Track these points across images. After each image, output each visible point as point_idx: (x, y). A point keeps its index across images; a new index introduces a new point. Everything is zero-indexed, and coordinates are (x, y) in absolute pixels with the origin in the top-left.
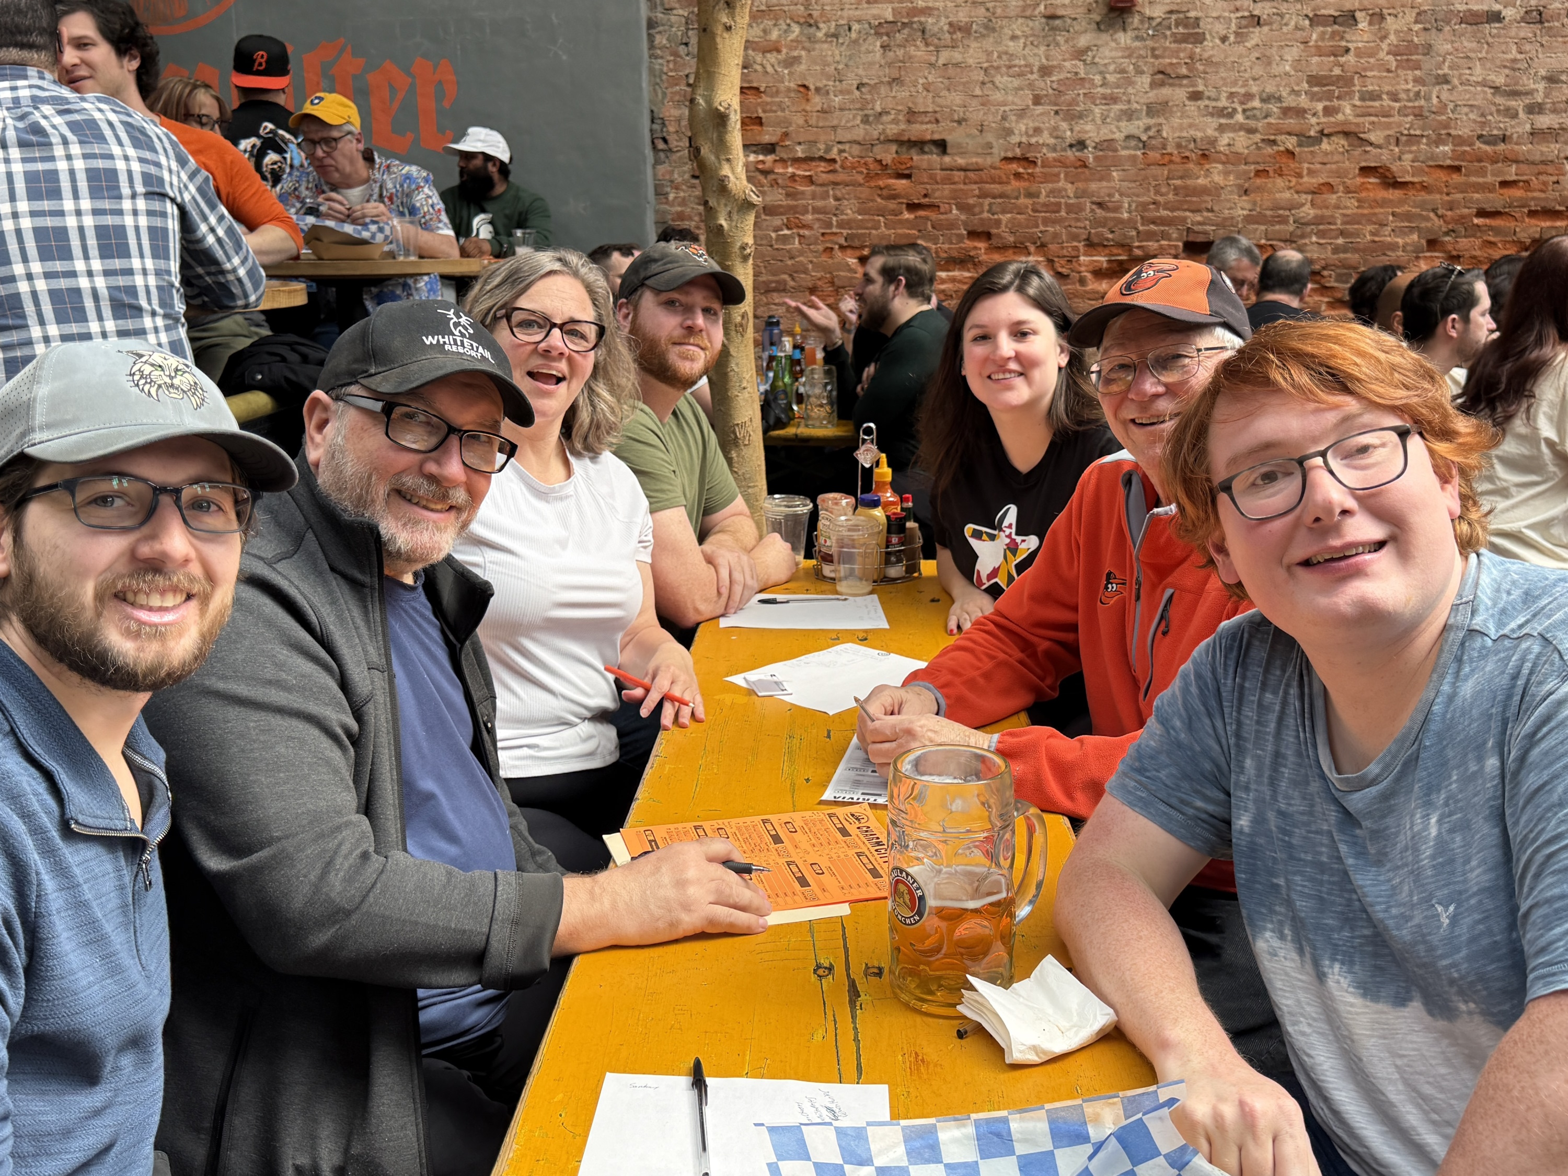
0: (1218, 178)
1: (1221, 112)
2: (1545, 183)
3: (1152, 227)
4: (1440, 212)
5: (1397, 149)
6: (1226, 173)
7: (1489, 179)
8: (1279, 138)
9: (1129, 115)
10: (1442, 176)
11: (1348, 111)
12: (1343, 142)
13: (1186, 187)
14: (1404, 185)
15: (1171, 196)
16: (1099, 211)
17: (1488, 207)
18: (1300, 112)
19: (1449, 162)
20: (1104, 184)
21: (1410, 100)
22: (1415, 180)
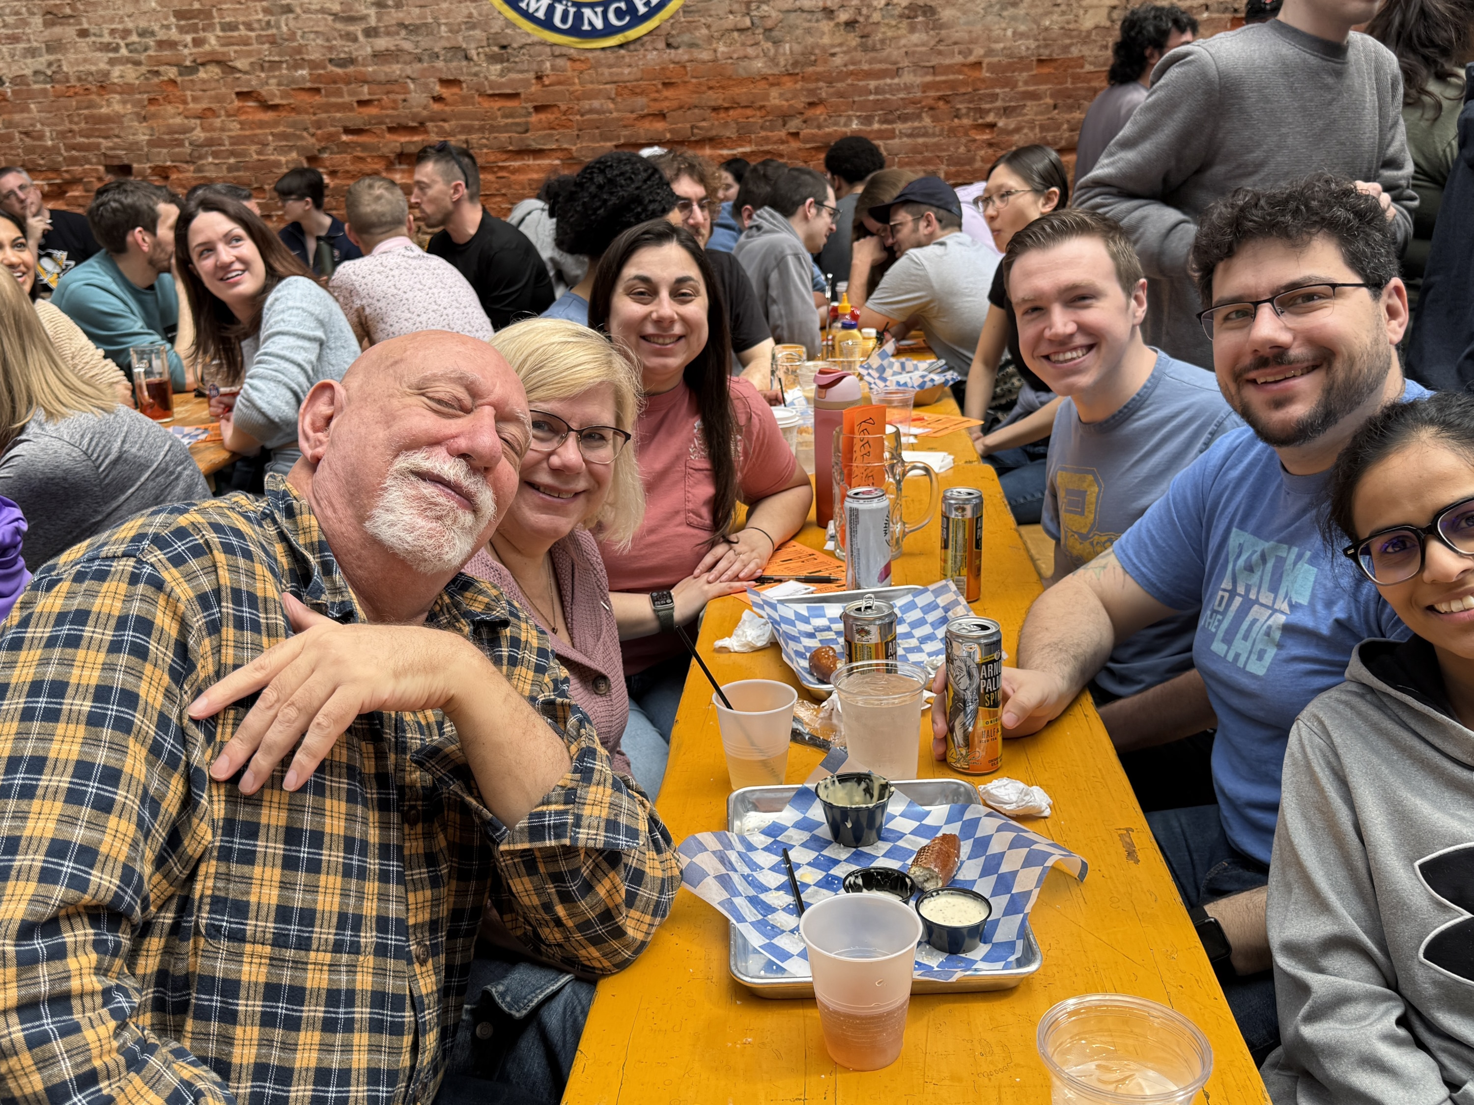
0: (118, 107)
1: (107, 48)
2: (395, 101)
3: (74, 153)
4: (312, 130)
5: (263, 75)
6: (124, 102)
7: (347, 99)
8: (162, 69)
9: (32, 52)
10: (306, 98)
11: (213, 41)
12: (214, 71)
13: (92, 116)
14: (275, 107)
15: (83, 125)
16: (28, 141)
17: (351, 125)
18: (172, 45)
19: (308, 85)
20: (26, 115)
21: (263, 29)
22: (284, 102)
